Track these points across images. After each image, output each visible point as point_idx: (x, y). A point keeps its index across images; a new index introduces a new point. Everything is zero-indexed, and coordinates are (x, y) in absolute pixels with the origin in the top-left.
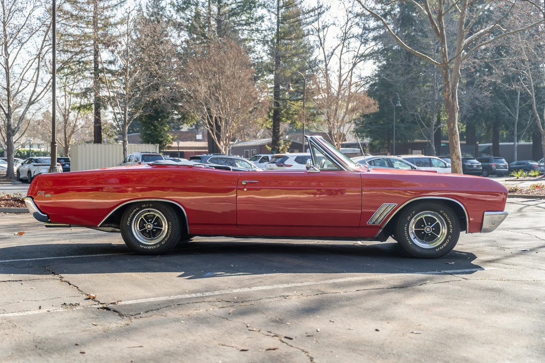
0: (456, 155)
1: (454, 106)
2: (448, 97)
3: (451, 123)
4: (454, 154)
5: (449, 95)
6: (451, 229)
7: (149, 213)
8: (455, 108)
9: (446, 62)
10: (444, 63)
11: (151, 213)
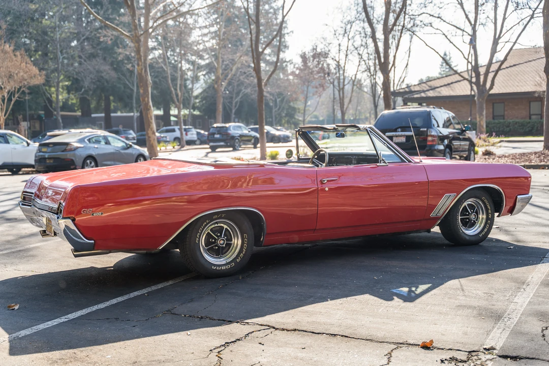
0: (151, 130)
1: (147, 80)
2: (142, 71)
3: (145, 98)
4: (150, 129)
5: (142, 69)
6: (490, 215)
7: (216, 225)
8: (148, 83)
9: (137, 35)
10: (136, 36)
11: (219, 225)
